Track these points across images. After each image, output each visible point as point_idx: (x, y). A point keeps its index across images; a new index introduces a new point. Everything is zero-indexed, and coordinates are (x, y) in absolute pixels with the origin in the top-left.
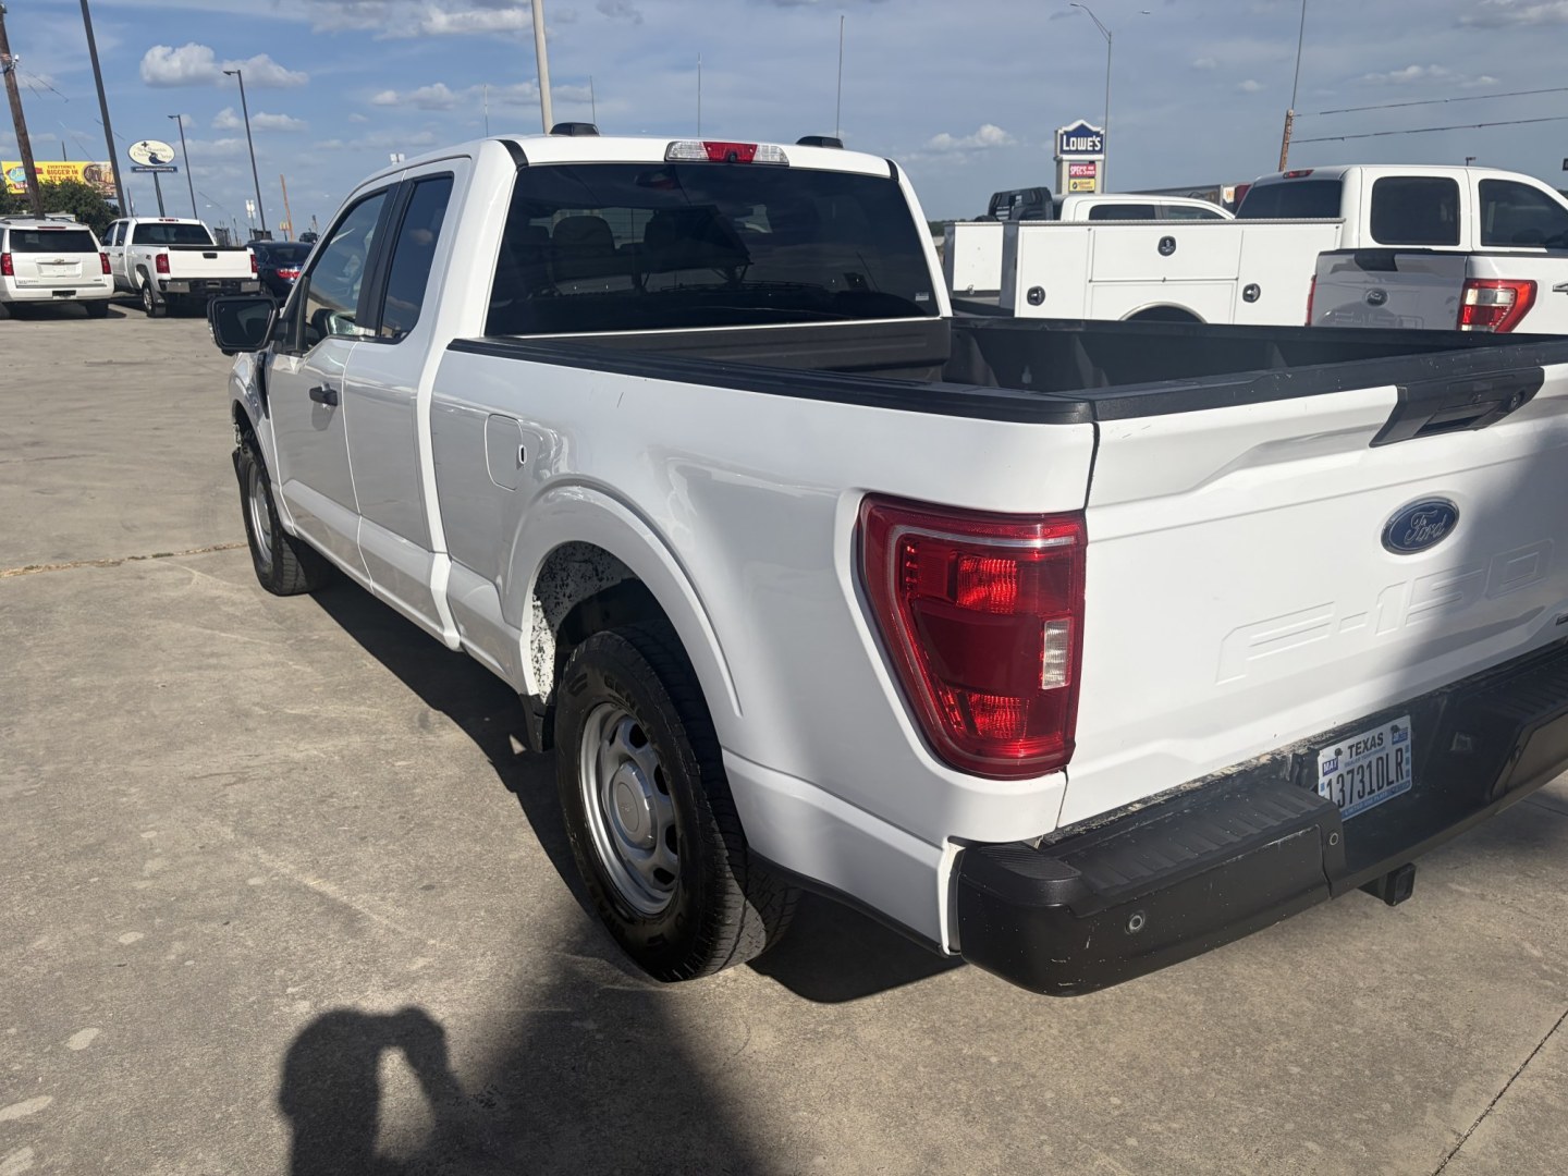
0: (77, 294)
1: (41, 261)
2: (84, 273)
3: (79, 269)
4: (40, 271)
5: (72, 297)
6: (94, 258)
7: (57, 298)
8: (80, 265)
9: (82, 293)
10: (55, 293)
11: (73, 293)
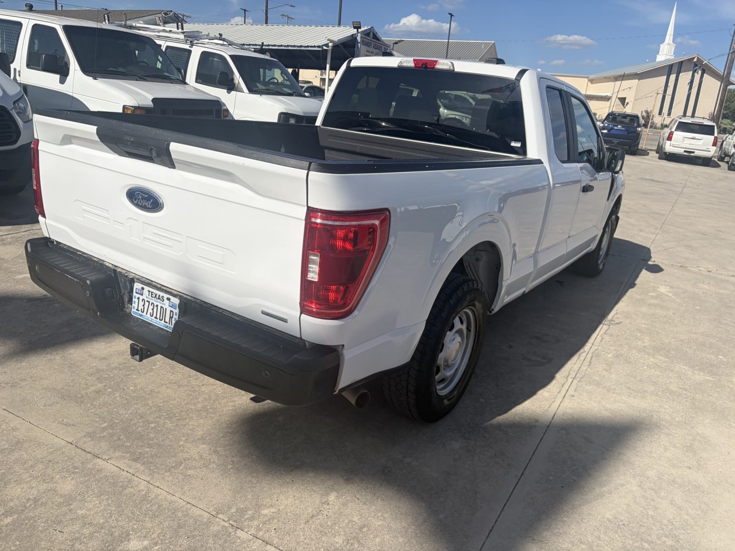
0: (695, 153)
1: (685, 136)
2: (703, 145)
3: (701, 142)
4: (683, 140)
5: (692, 154)
6: (711, 138)
7: (685, 154)
8: (703, 140)
9: (697, 153)
10: (685, 151)
11: (693, 152)
